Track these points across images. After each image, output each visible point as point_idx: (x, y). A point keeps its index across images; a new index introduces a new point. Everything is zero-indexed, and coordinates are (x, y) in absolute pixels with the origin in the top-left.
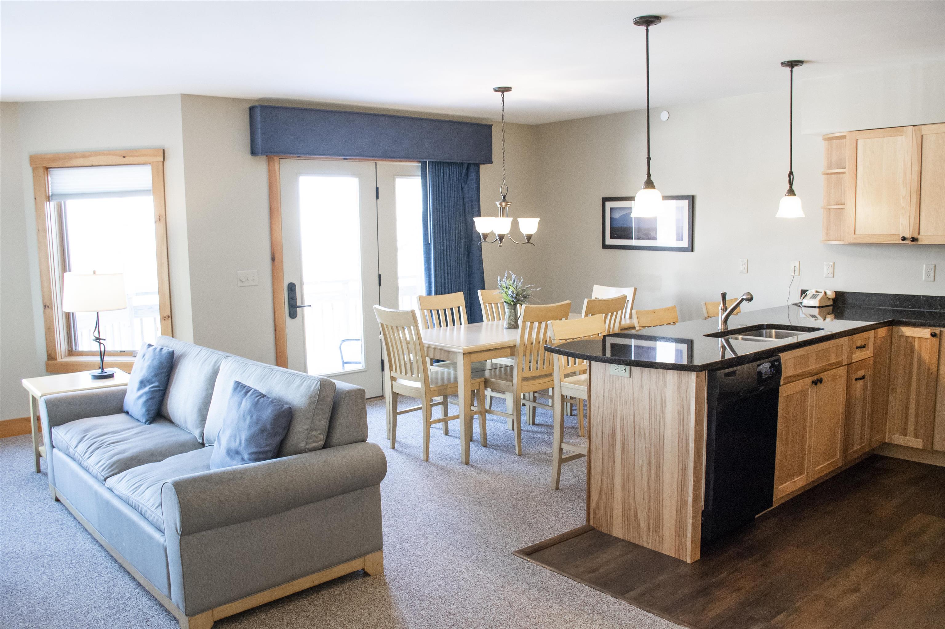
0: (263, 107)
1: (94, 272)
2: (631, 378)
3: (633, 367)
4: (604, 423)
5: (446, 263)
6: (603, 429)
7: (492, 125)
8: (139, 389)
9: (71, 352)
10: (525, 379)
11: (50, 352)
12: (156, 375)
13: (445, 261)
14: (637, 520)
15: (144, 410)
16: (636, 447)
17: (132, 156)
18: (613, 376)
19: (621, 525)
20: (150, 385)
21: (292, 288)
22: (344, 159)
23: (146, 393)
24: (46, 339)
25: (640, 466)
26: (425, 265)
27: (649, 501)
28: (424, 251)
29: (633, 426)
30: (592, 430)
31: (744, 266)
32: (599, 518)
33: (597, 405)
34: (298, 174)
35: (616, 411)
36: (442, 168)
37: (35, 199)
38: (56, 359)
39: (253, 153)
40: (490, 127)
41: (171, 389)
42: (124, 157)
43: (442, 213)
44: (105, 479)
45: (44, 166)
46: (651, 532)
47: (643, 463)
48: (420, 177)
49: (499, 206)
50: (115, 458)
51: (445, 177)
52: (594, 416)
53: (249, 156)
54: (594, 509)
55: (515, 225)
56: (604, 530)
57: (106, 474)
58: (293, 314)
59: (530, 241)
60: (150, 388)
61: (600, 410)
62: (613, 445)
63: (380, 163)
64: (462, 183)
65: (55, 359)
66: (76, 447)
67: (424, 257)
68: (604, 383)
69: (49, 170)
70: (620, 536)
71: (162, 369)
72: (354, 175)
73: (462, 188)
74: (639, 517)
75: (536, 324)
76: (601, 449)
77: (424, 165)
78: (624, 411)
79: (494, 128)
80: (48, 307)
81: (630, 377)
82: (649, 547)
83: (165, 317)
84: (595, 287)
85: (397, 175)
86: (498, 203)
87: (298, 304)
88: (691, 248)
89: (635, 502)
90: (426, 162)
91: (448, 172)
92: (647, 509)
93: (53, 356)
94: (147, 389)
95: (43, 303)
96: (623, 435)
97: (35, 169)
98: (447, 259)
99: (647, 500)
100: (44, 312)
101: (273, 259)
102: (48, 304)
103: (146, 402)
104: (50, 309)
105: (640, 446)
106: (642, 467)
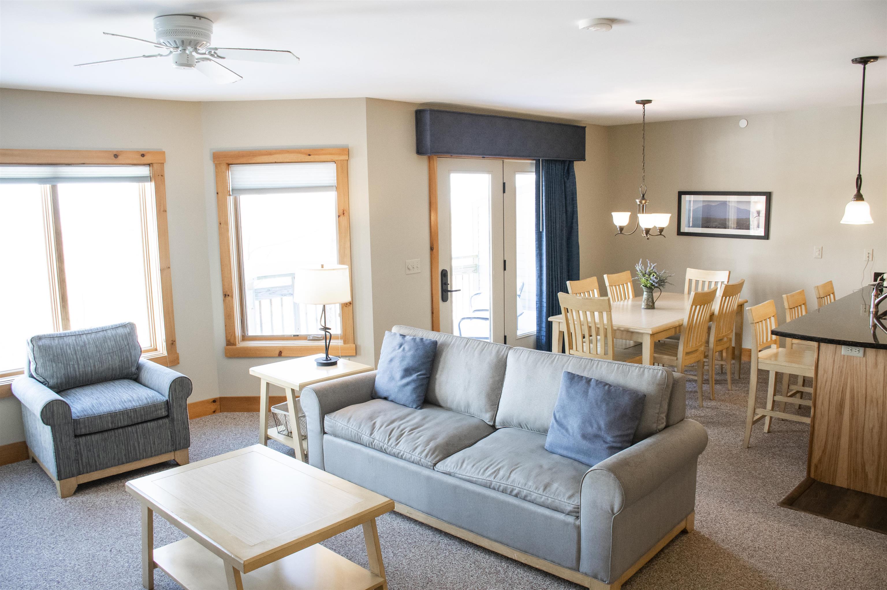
0: (432, 111)
1: (322, 266)
2: (864, 358)
3: (867, 349)
4: (831, 394)
5: (553, 249)
6: (830, 398)
7: (586, 127)
8: (403, 377)
9: (245, 338)
10: (688, 354)
11: (228, 338)
12: (423, 363)
13: (553, 247)
14: (865, 472)
15: (414, 396)
16: (867, 412)
17: (316, 155)
18: (844, 356)
19: (846, 477)
20: (416, 373)
21: (444, 274)
22: (483, 157)
23: (414, 381)
24: (225, 326)
25: (871, 429)
26: (536, 251)
27: (879, 457)
28: (536, 238)
29: (864, 396)
30: (817, 399)
31: (818, 252)
32: (822, 471)
33: (825, 378)
34: (450, 171)
35: (845, 384)
36: (551, 165)
37: (217, 193)
38: (236, 345)
39: (420, 151)
40: (584, 128)
41: (438, 376)
42: (309, 155)
43: (551, 205)
44: (435, 465)
45: (228, 162)
46: (880, 483)
47: (874, 426)
48: (535, 173)
49: (638, 203)
50: (432, 444)
51: (553, 173)
52: (820, 388)
53: (415, 155)
54: (815, 464)
55: (634, 219)
56: (827, 481)
57: (433, 460)
58: (445, 299)
59: (662, 233)
60: (418, 376)
61: (827, 383)
62: (840, 412)
63: (506, 161)
64: (565, 178)
65: (234, 344)
66: (371, 434)
67: (536, 244)
68: (834, 361)
69: (230, 166)
70: (845, 486)
71: (428, 358)
72: (488, 172)
73: (565, 183)
74: (867, 470)
75: (698, 307)
76: (827, 415)
77: (538, 161)
78: (855, 384)
79: (587, 130)
80: (228, 295)
81: (864, 356)
82: (878, 494)
83: (347, 304)
84: (688, 269)
85: (517, 172)
86: (638, 201)
87: (449, 289)
88: (767, 236)
89: (863, 457)
90: (539, 160)
91: (555, 169)
92: (876, 463)
93: (232, 341)
94: (414, 376)
95: (223, 292)
96: (852, 405)
97: (217, 166)
98: (554, 245)
99: (876, 456)
100: (224, 300)
101: (432, 249)
102: (228, 293)
103: (415, 389)
104: (229, 298)
105: (872, 412)
106: (872, 429)
